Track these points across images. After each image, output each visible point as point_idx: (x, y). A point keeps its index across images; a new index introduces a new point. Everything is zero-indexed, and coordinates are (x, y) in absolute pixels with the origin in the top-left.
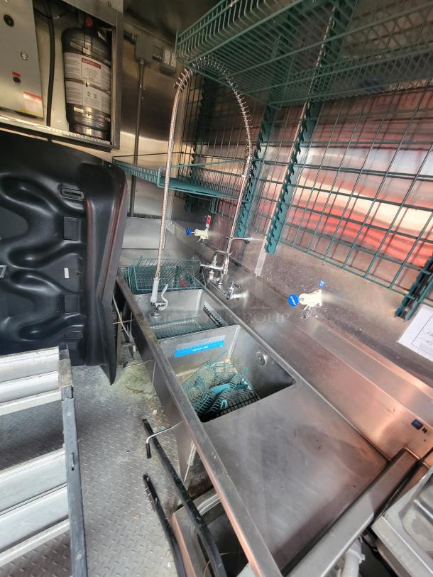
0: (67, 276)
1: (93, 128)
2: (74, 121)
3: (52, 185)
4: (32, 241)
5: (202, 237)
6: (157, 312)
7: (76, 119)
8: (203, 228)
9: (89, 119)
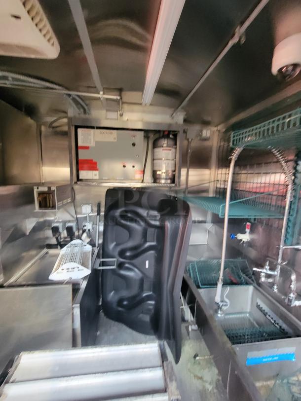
0: (147, 266)
1: (166, 179)
2: (155, 178)
3: (143, 212)
4: (130, 244)
5: (243, 240)
6: (221, 310)
7: (158, 177)
8: (244, 232)
9: (164, 175)
